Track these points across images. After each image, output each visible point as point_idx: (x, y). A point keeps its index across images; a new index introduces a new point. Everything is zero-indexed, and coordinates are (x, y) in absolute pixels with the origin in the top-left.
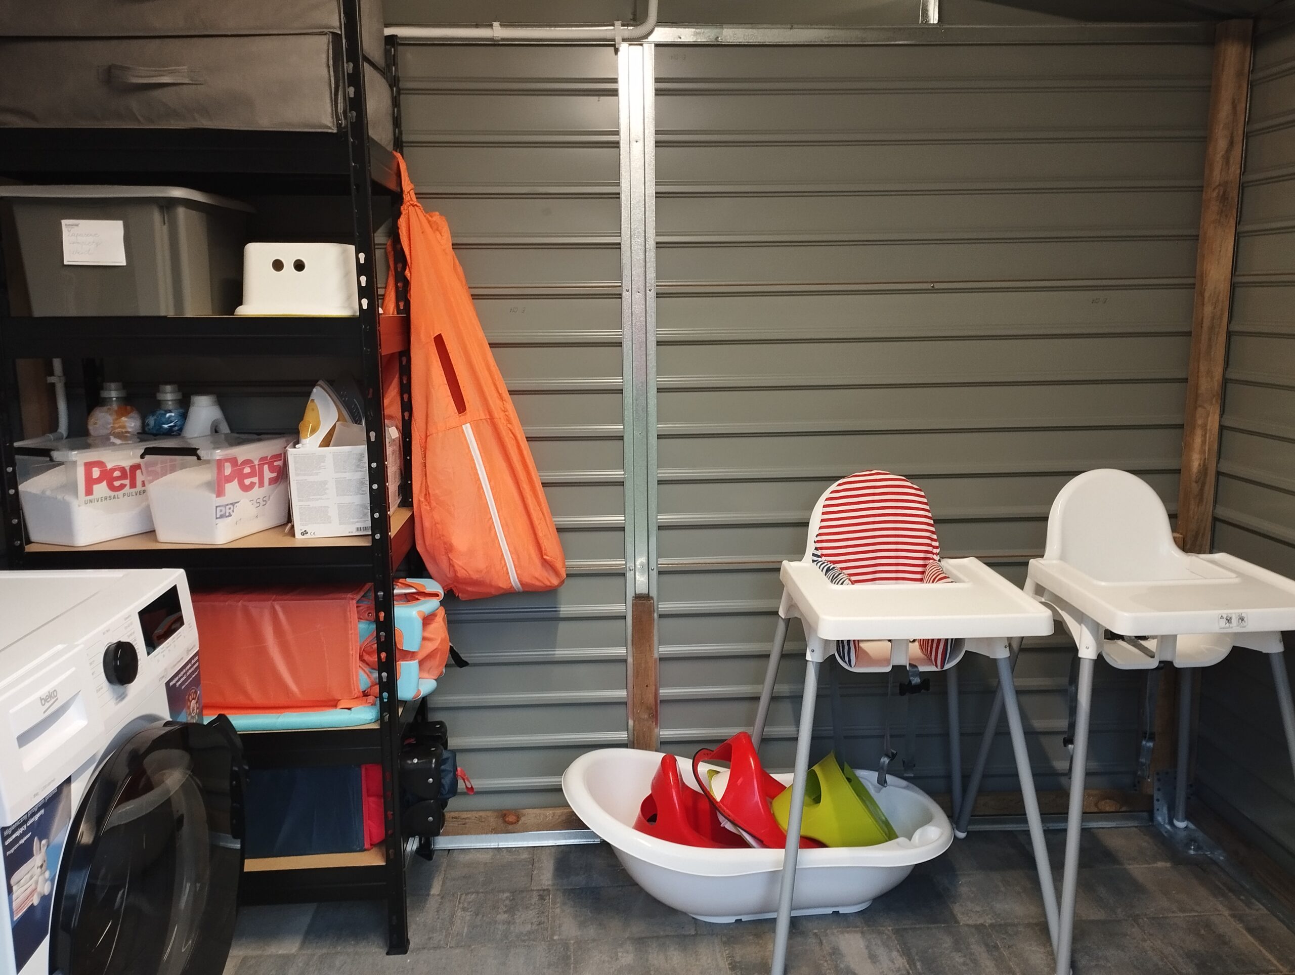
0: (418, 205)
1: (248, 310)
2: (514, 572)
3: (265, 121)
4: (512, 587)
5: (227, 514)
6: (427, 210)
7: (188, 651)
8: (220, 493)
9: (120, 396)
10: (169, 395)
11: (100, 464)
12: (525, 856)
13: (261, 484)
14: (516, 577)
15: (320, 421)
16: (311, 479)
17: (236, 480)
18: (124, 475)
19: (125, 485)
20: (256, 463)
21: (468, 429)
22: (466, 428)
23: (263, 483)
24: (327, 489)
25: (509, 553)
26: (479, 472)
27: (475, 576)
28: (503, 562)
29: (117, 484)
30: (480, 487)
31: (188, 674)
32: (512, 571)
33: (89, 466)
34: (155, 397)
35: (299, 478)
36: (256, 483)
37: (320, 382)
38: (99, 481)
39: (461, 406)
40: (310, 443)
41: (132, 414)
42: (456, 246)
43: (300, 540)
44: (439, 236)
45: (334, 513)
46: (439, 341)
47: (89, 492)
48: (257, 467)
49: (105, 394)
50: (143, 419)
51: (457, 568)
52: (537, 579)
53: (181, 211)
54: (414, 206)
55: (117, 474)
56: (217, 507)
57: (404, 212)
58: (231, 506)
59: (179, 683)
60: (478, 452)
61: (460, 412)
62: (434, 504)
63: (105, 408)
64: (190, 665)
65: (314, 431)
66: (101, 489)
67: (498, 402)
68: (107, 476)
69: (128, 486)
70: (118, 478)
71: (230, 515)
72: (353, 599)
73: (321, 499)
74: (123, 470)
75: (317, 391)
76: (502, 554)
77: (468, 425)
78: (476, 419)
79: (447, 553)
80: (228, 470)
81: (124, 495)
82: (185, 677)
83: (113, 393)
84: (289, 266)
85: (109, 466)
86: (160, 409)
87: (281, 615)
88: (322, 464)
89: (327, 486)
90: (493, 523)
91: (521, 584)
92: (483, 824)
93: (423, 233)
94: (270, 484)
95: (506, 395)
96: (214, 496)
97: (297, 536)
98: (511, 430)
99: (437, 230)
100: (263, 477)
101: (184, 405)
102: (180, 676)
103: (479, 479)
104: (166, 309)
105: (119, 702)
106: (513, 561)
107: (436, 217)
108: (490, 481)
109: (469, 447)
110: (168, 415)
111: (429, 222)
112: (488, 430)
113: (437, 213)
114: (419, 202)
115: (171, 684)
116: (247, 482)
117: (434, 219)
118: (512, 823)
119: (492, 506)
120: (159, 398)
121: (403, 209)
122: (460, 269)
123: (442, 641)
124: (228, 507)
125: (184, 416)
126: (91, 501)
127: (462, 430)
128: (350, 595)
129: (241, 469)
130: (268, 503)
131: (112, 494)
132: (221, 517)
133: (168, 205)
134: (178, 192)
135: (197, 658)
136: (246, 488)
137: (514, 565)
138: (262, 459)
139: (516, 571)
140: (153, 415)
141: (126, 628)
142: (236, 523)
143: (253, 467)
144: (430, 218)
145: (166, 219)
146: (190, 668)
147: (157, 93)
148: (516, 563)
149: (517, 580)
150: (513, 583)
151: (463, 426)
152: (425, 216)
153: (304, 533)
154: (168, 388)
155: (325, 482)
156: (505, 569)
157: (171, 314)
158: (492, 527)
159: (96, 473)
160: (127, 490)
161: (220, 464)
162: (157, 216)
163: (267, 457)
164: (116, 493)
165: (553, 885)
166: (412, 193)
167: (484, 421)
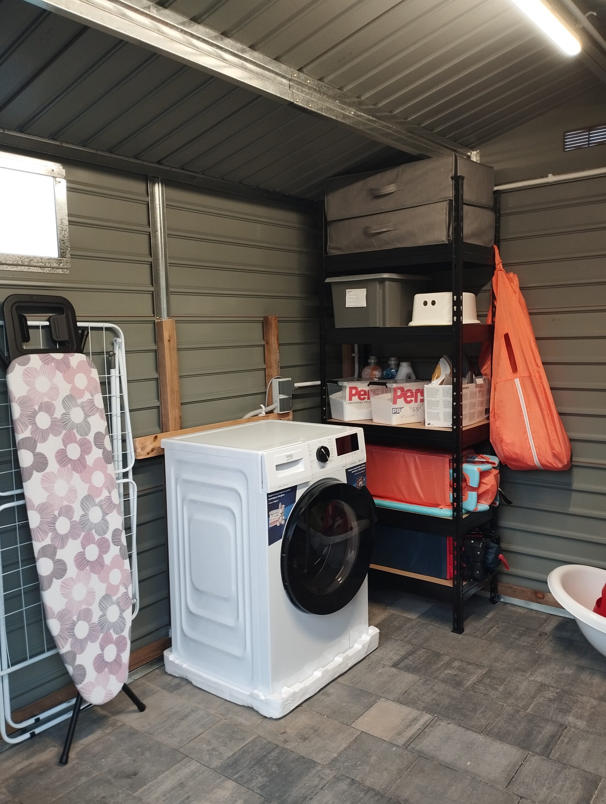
0: (503, 270)
1: (414, 323)
2: (537, 457)
3: (421, 241)
4: (535, 465)
5: (398, 412)
6: (507, 272)
7: (360, 461)
8: (395, 402)
9: (376, 362)
10: (393, 362)
11: (355, 388)
12: (544, 616)
13: (416, 401)
14: (538, 461)
15: (441, 374)
16: (433, 399)
17: (403, 398)
18: (365, 394)
19: (366, 398)
20: (414, 391)
21: (517, 381)
22: (516, 380)
23: (417, 401)
24: (439, 404)
25: (534, 447)
26: (521, 403)
27: (515, 456)
28: (530, 451)
29: (362, 397)
30: (521, 411)
31: (359, 470)
32: (535, 458)
33: (351, 388)
34: (388, 363)
35: (428, 399)
36: (413, 400)
37: (445, 356)
38: (355, 395)
39: (515, 369)
40: (435, 383)
41: (379, 370)
42: (521, 289)
43: (427, 427)
44: (512, 284)
45: (441, 416)
46: (507, 337)
47: (350, 399)
48: (414, 393)
49: (369, 361)
50: (382, 372)
51: (505, 451)
52: (550, 463)
53: (387, 283)
54: (501, 270)
55: (362, 393)
56: (393, 408)
57: (495, 274)
58: (400, 409)
59: (353, 472)
60: (522, 393)
61: (514, 372)
62: (497, 418)
63: (368, 367)
64: (360, 467)
65: (437, 378)
66: (355, 399)
67: (536, 367)
68: (358, 394)
69: (367, 399)
70: (363, 395)
71: (399, 413)
72: (448, 457)
73: (437, 409)
74: (365, 391)
75: (442, 360)
76: (530, 447)
77: (518, 379)
78: (522, 376)
79: (501, 443)
80: (399, 393)
81: (365, 402)
82: (357, 470)
83: (372, 360)
84: (429, 303)
85: (359, 389)
86: (389, 368)
87: (417, 460)
88: (438, 393)
89: (439, 403)
90: (527, 430)
91: (541, 465)
92: (524, 594)
93: (504, 283)
94: (421, 402)
95: (540, 364)
96: (392, 404)
97: (426, 425)
98: (541, 383)
99: (512, 281)
100: (417, 398)
101: (398, 366)
102: (354, 469)
103: (521, 407)
104: (379, 324)
105: (320, 469)
106: (536, 452)
107: (511, 275)
108: (527, 408)
109: (517, 390)
110: (392, 370)
111: (507, 277)
112: (528, 383)
113: (512, 273)
114: (504, 269)
115: (349, 471)
116: (409, 399)
117: (510, 276)
118: (540, 598)
119: (527, 421)
120: (389, 363)
121: (495, 272)
122: (523, 301)
123: (492, 486)
124: (398, 409)
125: (397, 371)
126: (351, 403)
127: (514, 381)
128: (447, 456)
129: (405, 393)
130: (419, 410)
131: (360, 401)
132: (395, 413)
133: (382, 281)
134: (386, 276)
135: (365, 465)
136: (407, 402)
137: (537, 454)
138: (416, 390)
139: (538, 457)
140: (386, 370)
141: (329, 443)
142: (402, 417)
143: (412, 393)
144: (508, 276)
145: (381, 287)
146: (360, 468)
147: (382, 236)
148: (538, 452)
149: (538, 462)
150: (536, 463)
151: (515, 379)
152: (506, 275)
153: (429, 424)
154: (393, 359)
155: (438, 401)
156: (531, 455)
157: (381, 326)
158: (526, 432)
159: (354, 392)
160: (366, 400)
161: (395, 390)
162: (378, 286)
163: (420, 389)
164: (361, 401)
165: (550, 632)
166: (501, 264)
167: (527, 377)
